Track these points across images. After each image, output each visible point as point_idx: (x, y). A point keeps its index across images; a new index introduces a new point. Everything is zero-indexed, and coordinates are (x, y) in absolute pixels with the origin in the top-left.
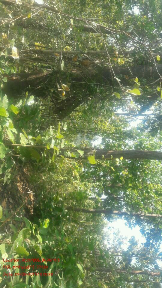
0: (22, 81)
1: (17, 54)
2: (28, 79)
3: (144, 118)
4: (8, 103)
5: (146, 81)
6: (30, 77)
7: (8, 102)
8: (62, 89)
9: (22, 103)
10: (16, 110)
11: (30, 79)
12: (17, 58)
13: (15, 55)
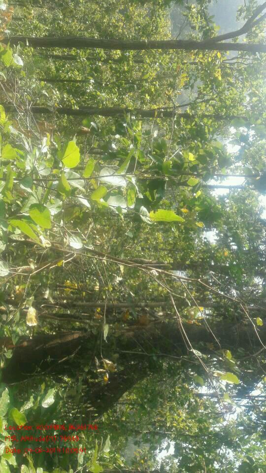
0: (37, 348)
1: (35, 318)
2: (47, 345)
3: (248, 403)
4: (9, 404)
5: (244, 351)
6: (52, 343)
7: (9, 401)
8: (104, 369)
9: (34, 403)
10: (21, 419)
11: (52, 344)
12: (33, 325)
13: (32, 320)
